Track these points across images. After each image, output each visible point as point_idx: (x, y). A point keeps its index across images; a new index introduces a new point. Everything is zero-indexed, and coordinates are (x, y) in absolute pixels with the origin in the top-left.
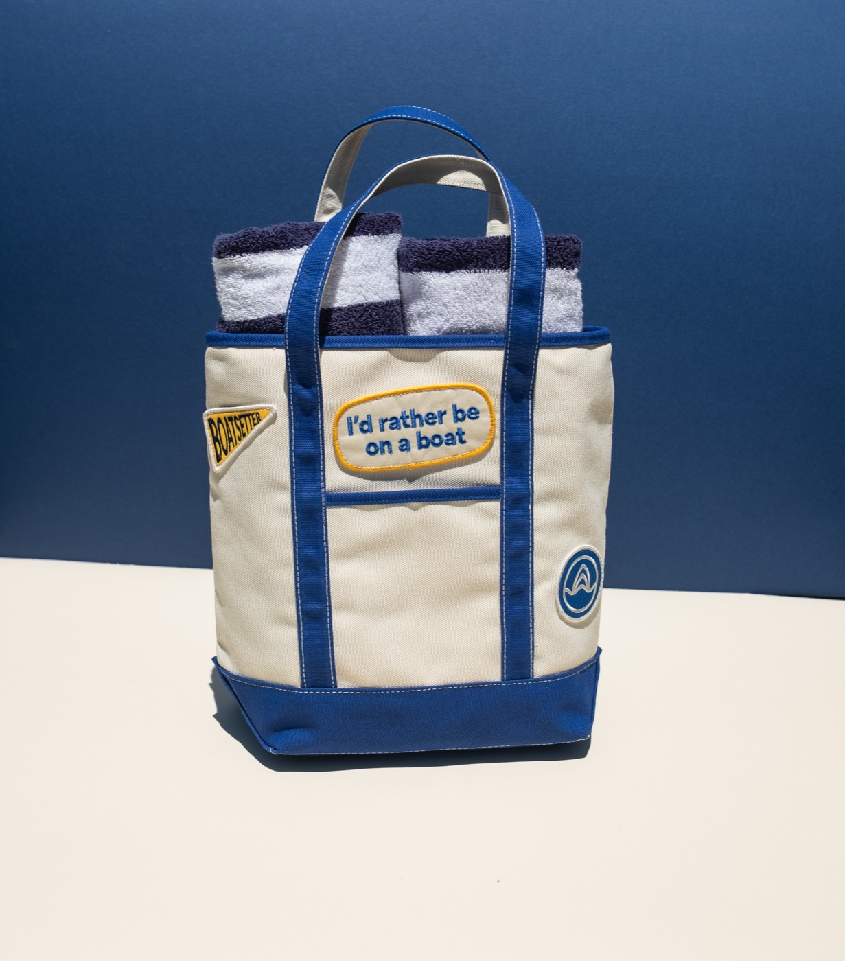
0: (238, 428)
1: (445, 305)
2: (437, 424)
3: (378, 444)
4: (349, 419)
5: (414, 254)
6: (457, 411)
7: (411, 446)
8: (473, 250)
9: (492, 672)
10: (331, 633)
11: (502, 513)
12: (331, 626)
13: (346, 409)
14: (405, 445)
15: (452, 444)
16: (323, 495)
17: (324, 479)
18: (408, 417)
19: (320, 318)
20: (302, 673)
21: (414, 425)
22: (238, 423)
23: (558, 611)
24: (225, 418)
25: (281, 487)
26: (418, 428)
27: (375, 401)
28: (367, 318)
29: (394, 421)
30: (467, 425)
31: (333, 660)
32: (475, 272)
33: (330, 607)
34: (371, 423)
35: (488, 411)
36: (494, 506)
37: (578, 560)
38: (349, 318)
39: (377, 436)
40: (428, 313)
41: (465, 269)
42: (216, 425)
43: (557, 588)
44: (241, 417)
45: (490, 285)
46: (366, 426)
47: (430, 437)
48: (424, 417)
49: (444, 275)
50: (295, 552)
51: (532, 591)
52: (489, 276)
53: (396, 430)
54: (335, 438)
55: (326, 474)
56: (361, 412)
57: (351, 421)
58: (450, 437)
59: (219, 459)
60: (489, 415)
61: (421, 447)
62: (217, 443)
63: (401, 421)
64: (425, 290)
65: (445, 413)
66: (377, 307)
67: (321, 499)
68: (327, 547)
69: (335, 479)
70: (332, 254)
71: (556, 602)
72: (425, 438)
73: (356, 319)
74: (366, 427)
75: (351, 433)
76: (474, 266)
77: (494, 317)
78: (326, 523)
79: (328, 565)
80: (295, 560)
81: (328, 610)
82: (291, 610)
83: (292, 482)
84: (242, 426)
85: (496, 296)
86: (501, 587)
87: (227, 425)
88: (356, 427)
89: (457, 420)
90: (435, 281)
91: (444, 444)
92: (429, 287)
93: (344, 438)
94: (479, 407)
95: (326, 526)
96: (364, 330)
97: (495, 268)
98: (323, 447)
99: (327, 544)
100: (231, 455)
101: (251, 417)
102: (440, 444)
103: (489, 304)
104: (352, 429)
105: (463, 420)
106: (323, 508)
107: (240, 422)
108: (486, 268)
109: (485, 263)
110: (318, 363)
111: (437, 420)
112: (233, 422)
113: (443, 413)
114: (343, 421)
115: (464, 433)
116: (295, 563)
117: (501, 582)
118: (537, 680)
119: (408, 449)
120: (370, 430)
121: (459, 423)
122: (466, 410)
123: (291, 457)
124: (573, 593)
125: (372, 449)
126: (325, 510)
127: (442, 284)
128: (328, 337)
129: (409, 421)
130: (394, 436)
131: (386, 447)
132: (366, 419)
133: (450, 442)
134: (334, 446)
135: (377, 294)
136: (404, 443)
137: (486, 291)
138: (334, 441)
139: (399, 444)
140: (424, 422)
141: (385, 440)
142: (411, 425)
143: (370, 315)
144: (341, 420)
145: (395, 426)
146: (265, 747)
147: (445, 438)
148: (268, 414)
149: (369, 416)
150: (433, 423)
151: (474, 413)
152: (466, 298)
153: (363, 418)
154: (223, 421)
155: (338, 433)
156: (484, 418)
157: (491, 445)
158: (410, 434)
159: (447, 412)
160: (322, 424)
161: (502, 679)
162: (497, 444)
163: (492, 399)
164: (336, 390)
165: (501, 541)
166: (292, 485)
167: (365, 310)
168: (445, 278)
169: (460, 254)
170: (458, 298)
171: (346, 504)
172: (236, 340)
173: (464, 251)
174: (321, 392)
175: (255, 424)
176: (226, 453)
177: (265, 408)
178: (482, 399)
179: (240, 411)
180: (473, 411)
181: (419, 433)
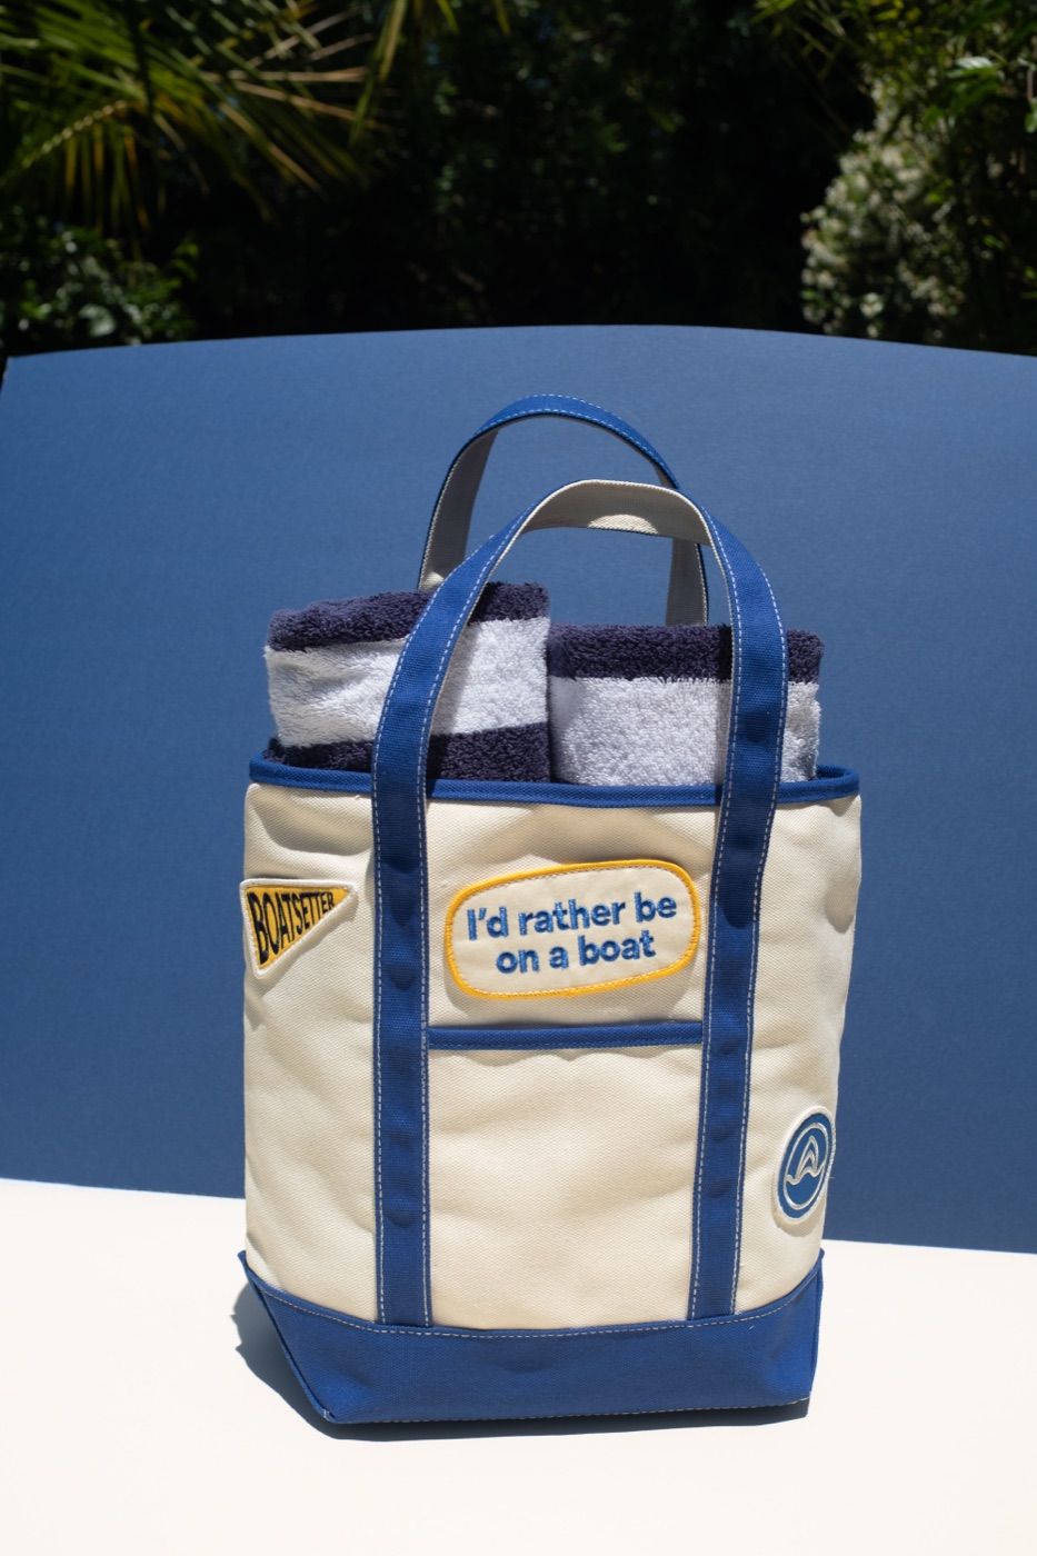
0: (298, 913)
1: (622, 732)
2: (611, 924)
3: (516, 955)
4: (471, 913)
5: (576, 649)
6: (641, 904)
7: (570, 960)
8: (672, 644)
9: (672, 1306)
10: (428, 1247)
11: (704, 1067)
12: (428, 1235)
13: (466, 897)
14: (559, 958)
15: (632, 956)
16: (423, 1033)
17: (427, 1006)
18: (565, 912)
19: (429, 749)
20: (379, 1303)
21: (575, 926)
22: (298, 905)
23: (775, 1210)
24: (277, 895)
25: (359, 1020)
26: (581, 930)
27: (514, 886)
28: (500, 753)
29: (543, 918)
30: (657, 925)
31: (429, 1287)
32: (673, 681)
33: (428, 1206)
34: (506, 920)
35: (690, 904)
36: (692, 1056)
37: (806, 1130)
38: (474, 751)
39: (515, 942)
40: (594, 745)
41: (658, 675)
42: (261, 903)
43: (777, 1178)
44: (303, 896)
45: (696, 702)
46: (498, 925)
47: (599, 945)
48: (589, 911)
49: (623, 683)
50: (376, 1118)
51: (742, 1185)
52: (694, 687)
53: (546, 933)
54: (447, 943)
55: (431, 999)
56: (491, 902)
57: (474, 916)
58: (630, 945)
59: (263, 958)
60: (691, 910)
61: (585, 960)
62: (261, 933)
63: (555, 919)
64: (590, 706)
65: (623, 906)
66: (515, 734)
67: (420, 1039)
68: (427, 1114)
69: (441, 1008)
70: (453, 646)
71: (773, 1198)
72: (592, 946)
73: (484, 754)
74: (497, 927)
75: (473, 935)
76: (672, 671)
77: (700, 753)
78: (427, 1076)
79: (428, 1142)
80: (376, 1129)
81: (424, 1210)
82: (367, 1204)
83: (376, 1007)
84: (305, 910)
85: (705, 721)
86: (696, 1179)
87: (280, 906)
88: (482, 927)
89: (641, 917)
90: (612, 694)
91: (620, 956)
92: (600, 701)
93: (462, 944)
94: (676, 898)
95: (427, 1081)
96: (494, 772)
97: (706, 676)
98: (427, 958)
99: (427, 1108)
100: (284, 955)
101: (319, 898)
102: (614, 957)
103: (693, 733)
104: (475, 931)
105: (650, 917)
106: (423, 1054)
107: (302, 904)
108: (690, 675)
109: (690, 667)
110: (423, 822)
111: (611, 918)
112: (291, 904)
113: (618, 907)
114: (462, 917)
115: (652, 939)
116: (376, 1135)
117: (697, 1173)
118: (739, 1317)
119: (565, 965)
120: (504, 932)
121: (645, 922)
122: (656, 902)
123: (376, 968)
124: (795, 1182)
125: (507, 963)
126: (426, 1056)
127: (621, 699)
128: (440, 782)
129: (567, 919)
130: (543, 942)
131: (529, 960)
132: (497, 914)
133: (630, 953)
134: (446, 958)
135: (514, 715)
136: (558, 954)
137: (688, 712)
138: (445, 948)
139: (550, 957)
140: (591, 921)
141: (527, 949)
142: (570, 925)
143: (505, 748)
144: (459, 914)
145: (544, 926)
146: (317, 1407)
147: (623, 948)
148: (344, 897)
149: (503, 910)
150: (605, 923)
151: (667, 907)
152: (656, 722)
153: (493, 912)
154: (274, 899)
155: (453, 935)
156: (684, 915)
157: (693, 958)
158: (568, 939)
159: (627, 905)
160: (426, 921)
161: (689, 1318)
162: (702, 957)
163: (696, 886)
164: (451, 867)
165: (702, 1109)
166: (376, 1012)
167: (498, 740)
168: (624, 690)
169: (651, 649)
170: (644, 722)
171: (461, 1049)
172: (299, 778)
173: (657, 645)
174: (425, 869)
175: (325, 911)
176: (276, 950)
177: (342, 887)
178: (682, 884)
179: (303, 887)
180: (666, 904)
181: (582, 939)
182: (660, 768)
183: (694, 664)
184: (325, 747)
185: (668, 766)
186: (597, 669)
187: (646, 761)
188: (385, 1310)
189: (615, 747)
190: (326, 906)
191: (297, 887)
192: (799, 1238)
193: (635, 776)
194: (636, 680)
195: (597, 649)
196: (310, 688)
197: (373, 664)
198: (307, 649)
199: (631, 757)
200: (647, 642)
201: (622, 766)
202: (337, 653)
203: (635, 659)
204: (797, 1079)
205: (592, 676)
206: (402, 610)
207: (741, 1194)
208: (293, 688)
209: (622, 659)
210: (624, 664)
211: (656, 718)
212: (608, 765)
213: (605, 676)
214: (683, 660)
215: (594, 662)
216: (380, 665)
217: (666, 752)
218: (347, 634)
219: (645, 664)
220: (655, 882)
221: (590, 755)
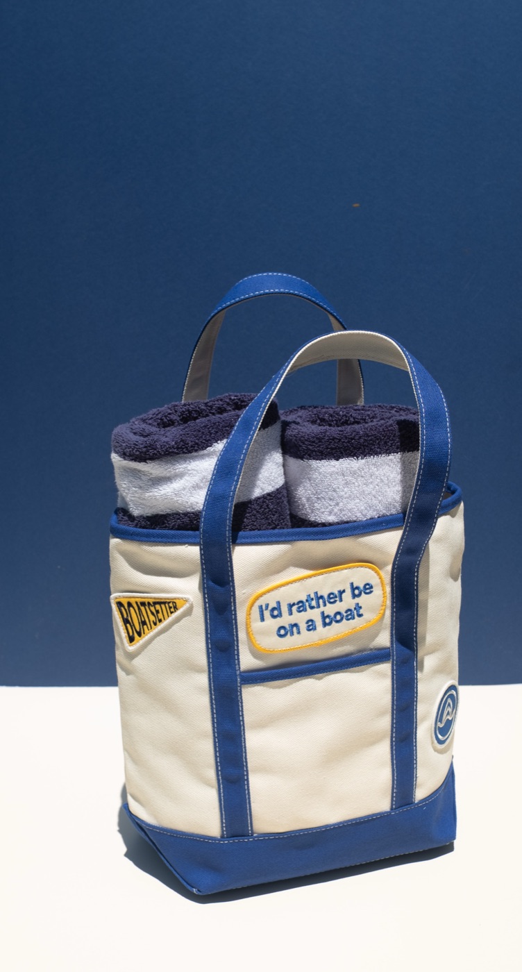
0: (152, 613)
1: (335, 491)
2: (338, 602)
3: (287, 627)
4: (261, 607)
5: (304, 443)
6: (353, 588)
7: (317, 626)
8: (360, 438)
9: (380, 802)
10: (249, 793)
11: (393, 673)
12: (248, 787)
13: (257, 598)
14: (311, 626)
15: (351, 618)
16: (238, 677)
17: (239, 662)
18: (312, 599)
20: (222, 827)
21: (319, 606)
22: (152, 609)
23: (433, 743)
24: (136, 603)
25: (199, 671)
26: (322, 609)
27: (283, 588)
29: (301, 605)
30: (363, 600)
31: (251, 815)
32: (362, 459)
33: (247, 771)
34: (280, 609)
35: (381, 585)
36: (386, 668)
37: (446, 696)
38: (252, 511)
39: (286, 620)
40: (318, 498)
41: (353, 456)
42: (126, 607)
43: (433, 726)
44: (155, 603)
45: (376, 469)
46: (276, 612)
47: (332, 615)
48: (326, 597)
49: (333, 462)
50: (213, 726)
51: (416, 733)
52: (374, 461)
53: (303, 613)
54: (248, 626)
55: (240, 657)
56: (271, 600)
58: (349, 613)
59: (131, 639)
60: (381, 588)
61: (325, 624)
62: (128, 625)
63: (307, 604)
64: (314, 476)
65: (344, 591)
66: (271, 496)
67: (237, 680)
68: (243, 721)
69: (247, 661)
71: (432, 737)
72: (328, 616)
73: (258, 512)
75: (262, 619)
76: (361, 453)
77: (380, 498)
78: (242, 700)
79: (244, 736)
80: (214, 733)
81: (245, 773)
82: (211, 774)
83: (209, 665)
84: (158, 612)
85: (381, 479)
86: (392, 734)
87: (139, 609)
88: (267, 614)
89: (354, 596)
90: (328, 470)
91: (344, 619)
92: (320, 473)
93: (257, 625)
94: (372, 582)
95: (242, 703)
96: (263, 521)
97: (380, 453)
98: (237, 635)
99: (243, 718)
100: (145, 638)
101: (167, 605)
102: (342, 619)
104: (263, 616)
105: (359, 595)
106: (239, 688)
107: (155, 608)
108: (372, 455)
109: (371, 449)
110: (231, 561)
111: (337, 599)
112: (147, 607)
113: (341, 592)
114: (255, 609)
115: (361, 607)
116: (214, 736)
117: (392, 731)
118: (418, 804)
119: (315, 629)
120: (280, 615)
121: (356, 599)
122: (362, 587)
123: (207, 643)
124: (441, 726)
126: (241, 690)
127: (333, 471)
129: (314, 603)
130: (301, 618)
131: (295, 629)
132: (275, 605)
133: (350, 617)
134: (248, 633)
135: (270, 485)
136: (310, 623)
137: (372, 476)
139: (306, 625)
140: (327, 602)
141: (293, 623)
142: (316, 606)
143: (267, 506)
144: (253, 608)
145: (302, 609)
146: (189, 888)
147: (345, 614)
148: (184, 604)
149: (278, 603)
150: (335, 602)
151: (368, 588)
152: (354, 483)
153: (273, 605)
154: (135, 605)
155: (251, 620)
156: (377, 591)
157: (384, 615)
158: (315, 615)
159: (346, 590)
160: (235, 614)
161: (392, 809)
162: (388, 613)
163: (382, 573)
164: (248, 582)
165: (393, 696)
166: (209, 668)
167: (264, 502)
168: (334, 466)
169: (349, 442)
170: (347, 484)
171: (260, 682)
172: (148, 536)
173: (352, 439)
174: (234, 586)
175: (172, 613)
176: (139, 634)
177: (182, 599)
178: (375, 575)
179: (155, 598)
180: (368, 587)
181: (323, 613)
182: (358, 510)
183: (373, 447)
184: (162, 516)
185: (362, 508)
186: (317, 455)
187: (349, 506)
188: (226, 831)
189: (331, 499)
190: (172, 610)
191: (151, 598)
192: (445, 755)
193: (344, 515)
194: (341, 460)
195: (316, 444)
196: (150, 483)
197: (189, 467)
198: (148, 461)
199: (341, 504)
200: (346, 438)
201: (336, 510)
202: (167, 462)
203: (339, 448)
204: (441, 670)
205: (314, 459)
206: (203, 433)
207: (416, 739)
208: (140, 483)
209: (332, 449)
210: (334, 451)
211: (354, 481)
212: (328, 510)
213: (323, 459)
214: (367, 446)
215: (315, 451)
216: (193, 468)
217: (361, 500)
218: (173, 452)
219: (345, 451)
220: (360, 575)
221: (316, 504)
